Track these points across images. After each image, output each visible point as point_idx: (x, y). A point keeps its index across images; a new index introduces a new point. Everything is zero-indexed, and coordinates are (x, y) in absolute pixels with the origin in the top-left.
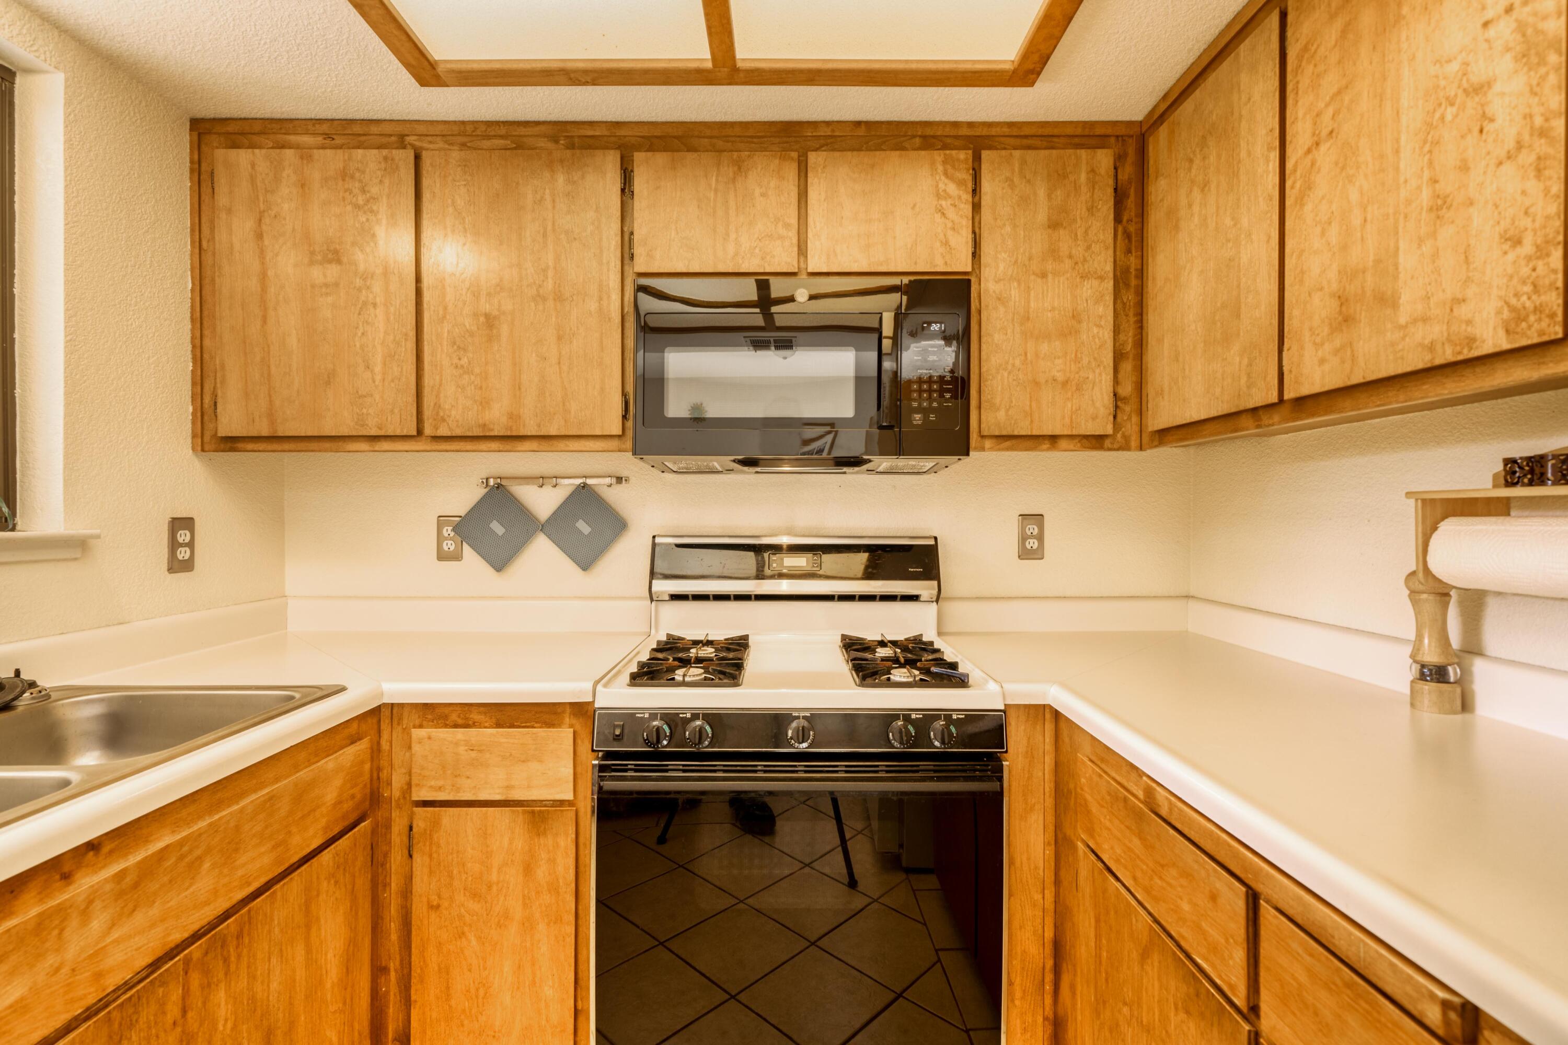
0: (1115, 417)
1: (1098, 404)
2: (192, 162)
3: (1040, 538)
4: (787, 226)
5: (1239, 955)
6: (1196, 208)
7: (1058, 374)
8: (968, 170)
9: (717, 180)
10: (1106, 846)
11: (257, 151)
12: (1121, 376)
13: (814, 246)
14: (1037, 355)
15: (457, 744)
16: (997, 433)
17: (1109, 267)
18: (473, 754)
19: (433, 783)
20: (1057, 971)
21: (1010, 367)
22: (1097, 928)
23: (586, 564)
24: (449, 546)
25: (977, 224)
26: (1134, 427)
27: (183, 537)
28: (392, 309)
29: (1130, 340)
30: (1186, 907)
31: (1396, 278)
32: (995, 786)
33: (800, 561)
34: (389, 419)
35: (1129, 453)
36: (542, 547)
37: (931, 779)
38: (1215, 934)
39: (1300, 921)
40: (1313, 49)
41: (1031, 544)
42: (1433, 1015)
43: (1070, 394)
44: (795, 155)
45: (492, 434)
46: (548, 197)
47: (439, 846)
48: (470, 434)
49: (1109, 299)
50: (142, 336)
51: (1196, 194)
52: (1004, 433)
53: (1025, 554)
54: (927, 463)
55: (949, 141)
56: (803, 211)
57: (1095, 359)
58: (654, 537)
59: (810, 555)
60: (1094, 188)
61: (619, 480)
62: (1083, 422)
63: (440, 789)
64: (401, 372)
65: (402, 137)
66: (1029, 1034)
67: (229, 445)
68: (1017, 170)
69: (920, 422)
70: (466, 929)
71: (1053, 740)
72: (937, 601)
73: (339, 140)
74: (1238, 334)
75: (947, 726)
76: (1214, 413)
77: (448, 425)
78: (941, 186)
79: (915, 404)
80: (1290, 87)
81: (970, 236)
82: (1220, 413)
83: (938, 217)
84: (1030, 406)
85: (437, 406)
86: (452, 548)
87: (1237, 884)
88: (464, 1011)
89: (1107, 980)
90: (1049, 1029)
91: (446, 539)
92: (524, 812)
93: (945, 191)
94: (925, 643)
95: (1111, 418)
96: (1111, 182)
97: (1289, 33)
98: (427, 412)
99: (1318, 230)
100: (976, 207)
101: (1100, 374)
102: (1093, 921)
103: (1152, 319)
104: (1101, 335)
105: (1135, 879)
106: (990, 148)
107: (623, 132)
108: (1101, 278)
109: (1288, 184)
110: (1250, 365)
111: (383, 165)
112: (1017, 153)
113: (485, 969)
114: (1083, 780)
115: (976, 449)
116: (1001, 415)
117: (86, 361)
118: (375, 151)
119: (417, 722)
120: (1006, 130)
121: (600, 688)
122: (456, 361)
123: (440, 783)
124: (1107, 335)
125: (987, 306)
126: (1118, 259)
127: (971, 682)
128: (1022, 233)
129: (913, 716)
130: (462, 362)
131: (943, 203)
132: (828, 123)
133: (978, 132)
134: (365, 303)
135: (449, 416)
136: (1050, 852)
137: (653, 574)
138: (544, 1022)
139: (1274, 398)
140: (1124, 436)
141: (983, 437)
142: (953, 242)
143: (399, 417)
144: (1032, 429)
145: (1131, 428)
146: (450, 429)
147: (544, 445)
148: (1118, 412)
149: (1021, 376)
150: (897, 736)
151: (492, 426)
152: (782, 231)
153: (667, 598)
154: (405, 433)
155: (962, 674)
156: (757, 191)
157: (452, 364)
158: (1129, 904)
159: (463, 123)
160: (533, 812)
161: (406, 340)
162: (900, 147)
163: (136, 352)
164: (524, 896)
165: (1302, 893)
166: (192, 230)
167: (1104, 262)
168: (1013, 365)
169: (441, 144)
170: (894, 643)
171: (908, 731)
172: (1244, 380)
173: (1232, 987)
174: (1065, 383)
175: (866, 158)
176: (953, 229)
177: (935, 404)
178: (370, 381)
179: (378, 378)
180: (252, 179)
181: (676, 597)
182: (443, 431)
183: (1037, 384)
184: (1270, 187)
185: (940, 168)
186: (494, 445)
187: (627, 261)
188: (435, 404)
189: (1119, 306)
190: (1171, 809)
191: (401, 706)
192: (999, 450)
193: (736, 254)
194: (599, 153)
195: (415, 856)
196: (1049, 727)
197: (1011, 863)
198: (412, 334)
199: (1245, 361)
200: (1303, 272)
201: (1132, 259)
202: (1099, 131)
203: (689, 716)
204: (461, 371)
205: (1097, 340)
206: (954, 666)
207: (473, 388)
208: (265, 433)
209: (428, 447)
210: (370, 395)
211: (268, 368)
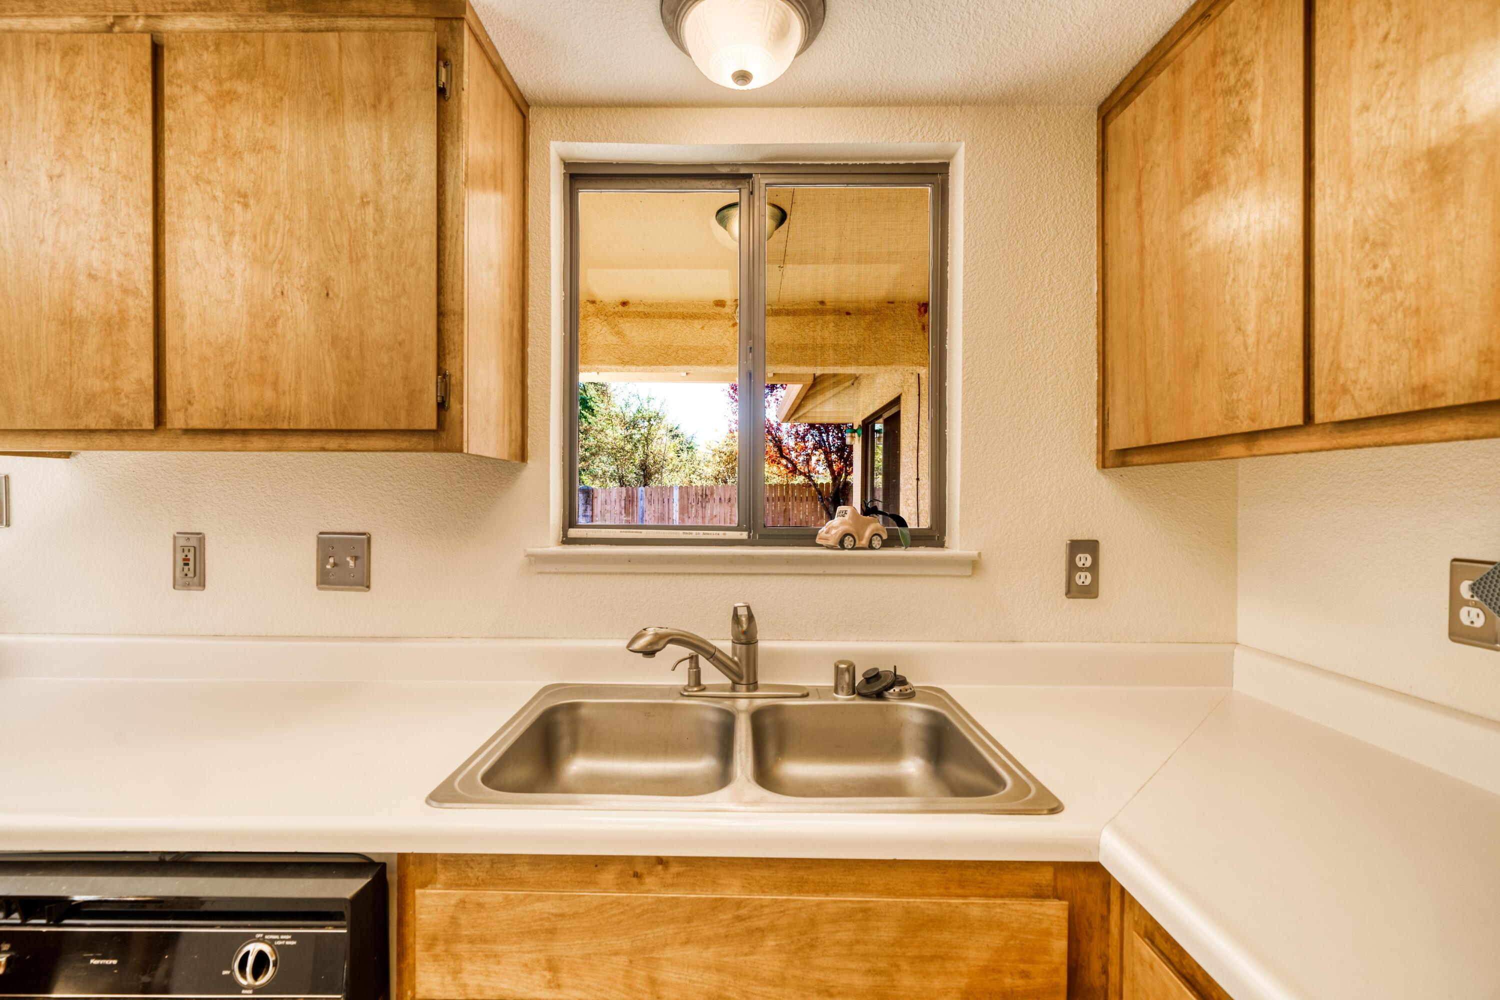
24: (1474, 617)
27: (1083, 561)
34: (1265, 402)
48: (1394, 410)
50: (1039, 358)
64: (1281, 323)
67: (1121, 459)
77: (1353, 398)
85: (1336, 366)
91: (1466, 603)
98: (1322, 380)
117: (981, 395)
122: (1368, 273)
130: (1380, 271)
135: (1355, 382)
143: (1277, 397)
146: (1357, 406)
151: (1440, 388)
154: (1285, 423)
157: (1361, 281)
161: (1288, 266)
163: (1032, 376)
178: (1242, 348)
179: (1251, 341)
182: (1346, 412)
186: (1451, 427)
188: (1332, 364)
204: (1378, 290)
207: (1400, 315)
208: (1142, 443)
209: (1326, 444)
210: (1242, 371)
211: (1145, 359)
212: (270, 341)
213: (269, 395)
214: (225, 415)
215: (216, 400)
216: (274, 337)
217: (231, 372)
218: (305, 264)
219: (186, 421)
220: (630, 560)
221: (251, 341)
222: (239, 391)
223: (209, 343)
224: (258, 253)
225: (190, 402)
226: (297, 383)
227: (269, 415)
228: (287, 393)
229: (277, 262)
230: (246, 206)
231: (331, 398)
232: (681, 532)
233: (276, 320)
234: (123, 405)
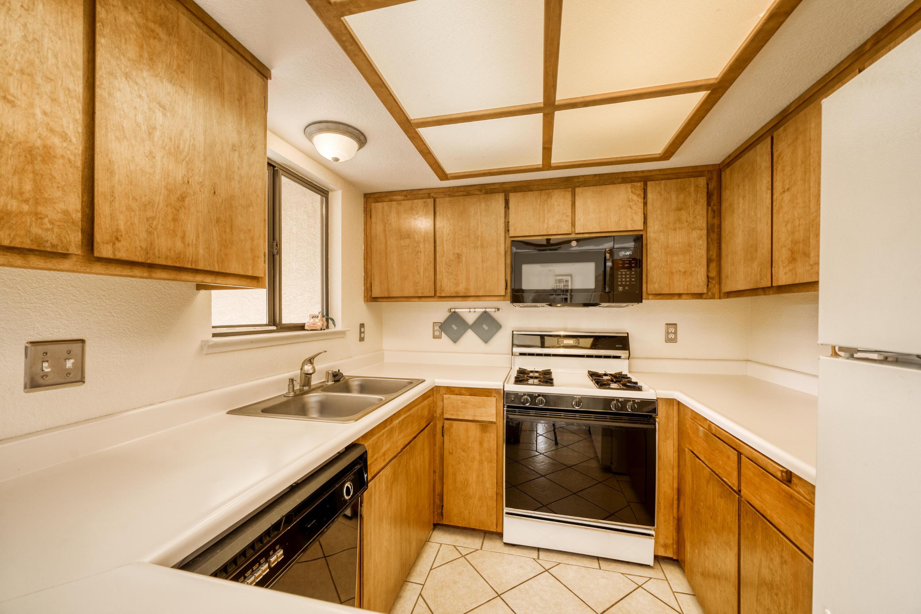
0: (708, 286)
1: (700, 281)
2: (364, 208)
3: (675, 333)
4: (567, 216)
5: (735, 474)
6: (741, 205)
7: (682, 269)
8: (641, 190)
9: (540, 201)
10: (695, 448)
11: (384, 203)
12: (710, 269)
13: (577, 224)
14: (672, 262)
15: (458, 400)
16: (654, 293)
17: (705, 225)
18: (463, 404)
19: (450, 413)
20: (679, 500)
21: (660, 267)
22: (693, 478)
23: (486, 341)
24: (437, 333)
25: (645, 211)
26: (717, 289)
27: (362, 330)
28: (426, 253)
29: (715, 254)
30: (721, 462)
31: (809, 247)
32: (653, 426)
33: (571, 342)
34: (425, 291)
35: (715, 300)
36: (470, 335)
37: (627, 423)
38: (729, 469)
39: (750, 458)
40: (783, 155)
41: (671, 336)
42: (779, 475)
43: (687, 277)
44: (570, 189)
45: (459, 295)
46: (479, 211)
47: (452, 433)
48: (452, 295)
49: (705, 238)
51: (741, 199)
52: (658, 293)
53: (668, 340)
54: (625, 304)
55: (633, 178)
56: (573, 210)
57: (698, 262)
58: (513, 331)
59: (575, 339)
60: (697, 193)
61: (498, 309)
62: (693, 288)
63: (452, 415)
64: (429, 274)
65: (429, 194)
66: (667, 523)
67: (375, 300)
68: (663, 188)
69: (621, 290)
70: (461, 461)
71: (677, 412)
72: (628, 359)
73: (409, 197)
74: (757, 258)
75: (634, 404)
76: (747, 288)
77: (445, 292)
78: (630, 197)
79: (620, 283)
80: (774, 168)
81: (642, 216)
82: (750, 288)
83: (629, 209)
84: (669, 282)
85: (441, 286)
86: (438, 334)
87: (735, 451)
88: (460, 488)
89: (696, 496)
90: (676, 522)
91: (436, 331)
92: (480, 425)
93: (632, 199)
94: (623, 375)
95: (706, 286)
96: (705, 190)
97: (774, 147)
98: (438, 288)
99: (784, 224)
100: (645, 204)
101: (701, 269)
102: (691, 476)
103: (723, 246)
104: (701, 253)
105: (705, 457)
106: (651, 180)
107: (504, 186)
108: (701, 229)
109: (774, 204)
110: (761, 271)
111: (424, 205)
112: (663, 182)
113: (467, 475)
114: (688, 425)
115: (645, 299)
116: (656, 286)
118: (421, 200)
119: (445, 393)
120: (658, 173)
121: (506, 384)
123: (453, 413)
124: (704, 252)
125: (650, 243)
126: (709, 221)
127: (643, 389)
128: (665, 213)
129: (620, 400)
130: (449, 271)
131: (631, 203)
132: (583, 176)
133: (646, 174)
134: (418, 252)
135: (445, 289)
136: (676, 455)
137: (513, 345)
138: (486, 495)
139: (769, 285)
140: (712, 293)
141: (648, 294)
142: (635, 218)
143: (428, 290)
144: (670, 291)
145: (716, 290)
146: (445, 294)
147: (477, 299)
148: (709, 283)
149: (665, 270)
150: (614, 406)
151: (458, 292)
152: (565, 218)
153: (518, 354)
154: (430, 295)
155: (639, 386)
156: (556, 204)
157: (446, 271)
158: (703, 466)
159: (449, 187)
160: (483, 425)
161: (431, 264)
162: (613, 183)
164: (480, 452)
165: (751, 449)
166: (364, 230)
167: (702, 223)
168: (662, 266)
169: (442, 195)
170: (611, 375)
171: (618, 405)
172: (758, 276)
173: (733, 484)
174: (685, 273)
175: (599, 188)
176: (635, 213)
177: (628, 283)
178: (419, 278)
179: (422, 277)
180: (383, 212)
181: (521, 354)
182: (443, 295)
183: (672, 273)
184: (768, 203)
185: (630, 190)
187: (506, 232)
189: (709, 240)
190: (716, 431)
191: (440, 387)
192: (655, 299)
193: (548, 228)
194: (497, 195)
195: (445, 436)
196: (676, 408)
197: (659, 458)
198: (433, 261)
199: (759, 269)
200: (779, 239)
201: (716, 220)
202: (699, 169)
203: (537, 395)
204: (449, 274)
205: (699, 255)
206: (636, 383)
207: (453, 279)
208: (386, 296)
209: (437, 300)
210: (419, 283)
211: (388, 274)
212: (180, 210)
213: (179, 245)
214: (147, 253)
215: (140, 241)
216: (183, 208)
217: (152, 224)
218: (202, 170)
219: (113, 252)
220: (252, 342)
221: (167, 206)
222: (158, 238)
223: (134, 199)
224: (173, 150)
225: (117, 239)
226: (197, 240)
227: (179, 257)
228: (191, 246)
229: (185, 161)
230: (164, 115)
231: (216, 253)
232: (252, 328)
233: (184, 198)
234: (47, 230)
